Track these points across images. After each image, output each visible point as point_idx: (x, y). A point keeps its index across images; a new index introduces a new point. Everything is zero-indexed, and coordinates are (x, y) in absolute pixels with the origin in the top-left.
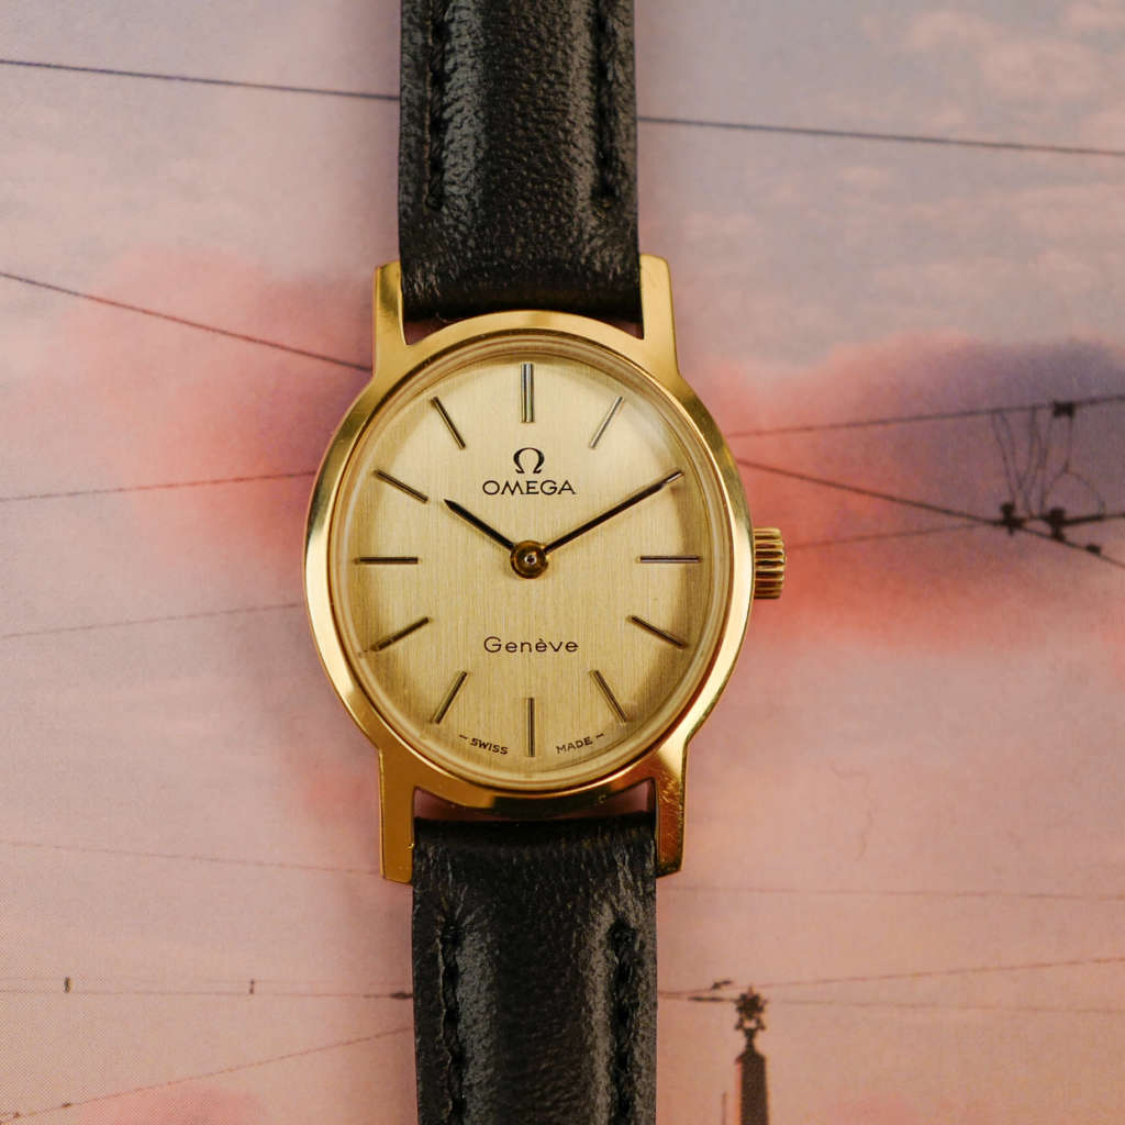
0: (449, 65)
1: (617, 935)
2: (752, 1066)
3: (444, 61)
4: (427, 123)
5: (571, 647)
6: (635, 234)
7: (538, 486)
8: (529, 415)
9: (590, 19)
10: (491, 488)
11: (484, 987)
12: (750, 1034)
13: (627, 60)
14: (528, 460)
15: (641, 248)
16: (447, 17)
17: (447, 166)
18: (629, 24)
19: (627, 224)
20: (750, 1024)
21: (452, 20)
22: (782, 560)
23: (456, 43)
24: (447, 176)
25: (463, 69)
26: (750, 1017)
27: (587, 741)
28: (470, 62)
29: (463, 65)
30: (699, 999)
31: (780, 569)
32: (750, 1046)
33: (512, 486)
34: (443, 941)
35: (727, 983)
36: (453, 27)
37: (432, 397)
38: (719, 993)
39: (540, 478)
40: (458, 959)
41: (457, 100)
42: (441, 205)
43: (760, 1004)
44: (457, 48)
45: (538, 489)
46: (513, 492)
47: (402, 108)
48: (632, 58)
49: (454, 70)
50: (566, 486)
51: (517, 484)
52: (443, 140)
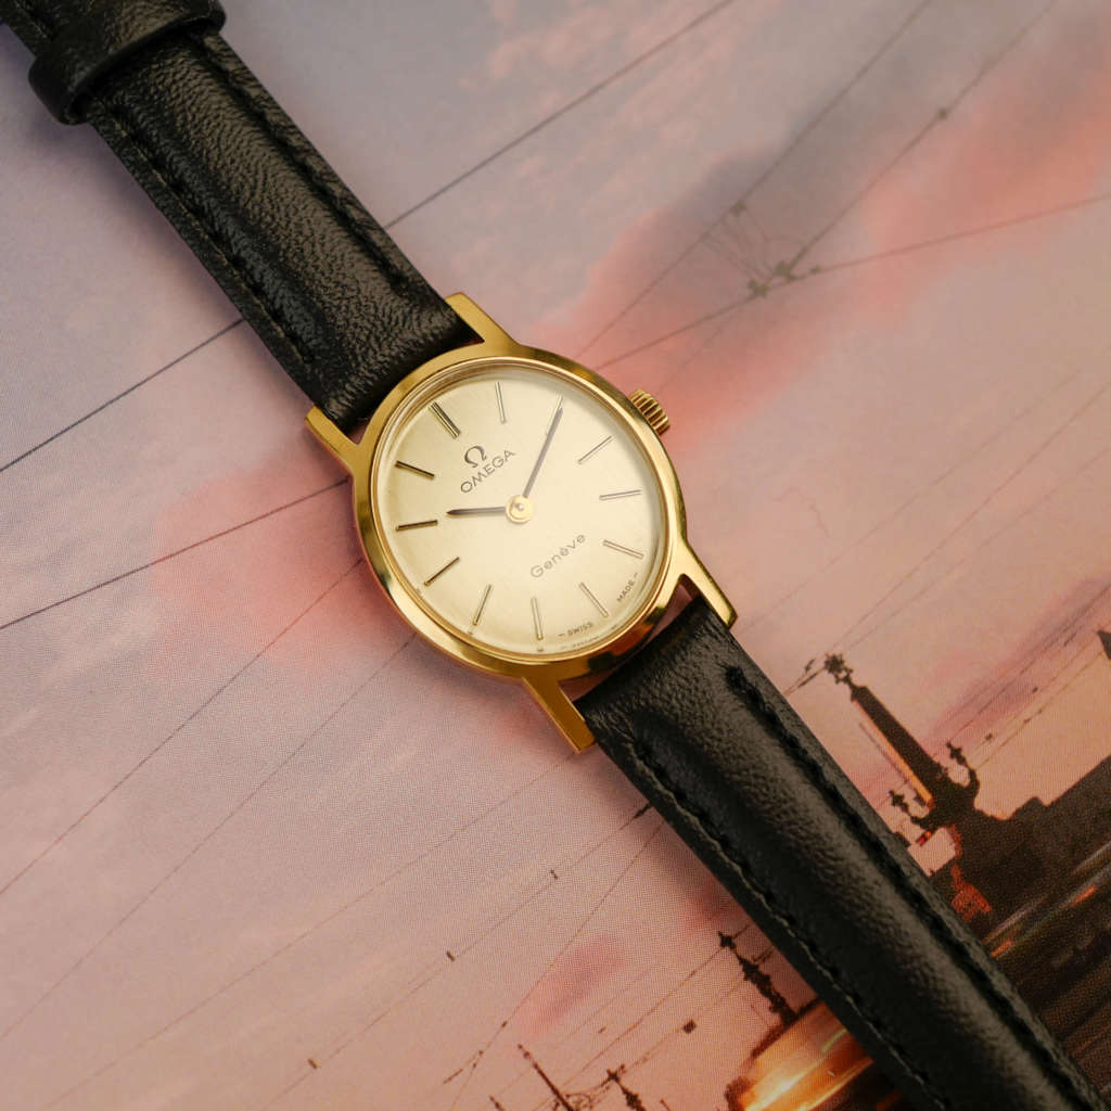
0: (257, 277)
1: (733, 678)
2: (862, 696)
3: (252, 277)
4: (269, 318)
5: (581, 539)
6: (432, 290)
7: (491, 466)
8: (455, 431)
9: (316, 193)
10: (466, 487)
11: (684, 764)
12: (847, 680)
13: (352, 200)
14: (475, 456)
15: (442, 294)
16: (235, 252)
17: (299, 333)
18: (337, 181)
19: (422, 287)
20: (843, 675)
21: (239, 251)
22: (656, 403)
23: (250, 262)
24: (304, 338)
25: (268, 271)
26: (840, 671)
27: (631, 583)
28: (267, 265)
29: (265, 271)
30: (804, 683)
31: (658, 409)
32: (853, 687)
33: (477, 476)
34: (640, 758)
35: (811, 662)
36: (243, 254)
37: (395, 463)
38: (811, 672)
39: (489, 460)
40: (658, 761)
41: (277, 292)
42: (313, 356)
43: (839, 659)
44: (254, 264)
45: (493, 467)
46: (480, 480)
47: (249, 321)
48: (353, 196)
49: (262, 277)
50: (508, 454)
51: (479, 474)
52: (286, 322)
